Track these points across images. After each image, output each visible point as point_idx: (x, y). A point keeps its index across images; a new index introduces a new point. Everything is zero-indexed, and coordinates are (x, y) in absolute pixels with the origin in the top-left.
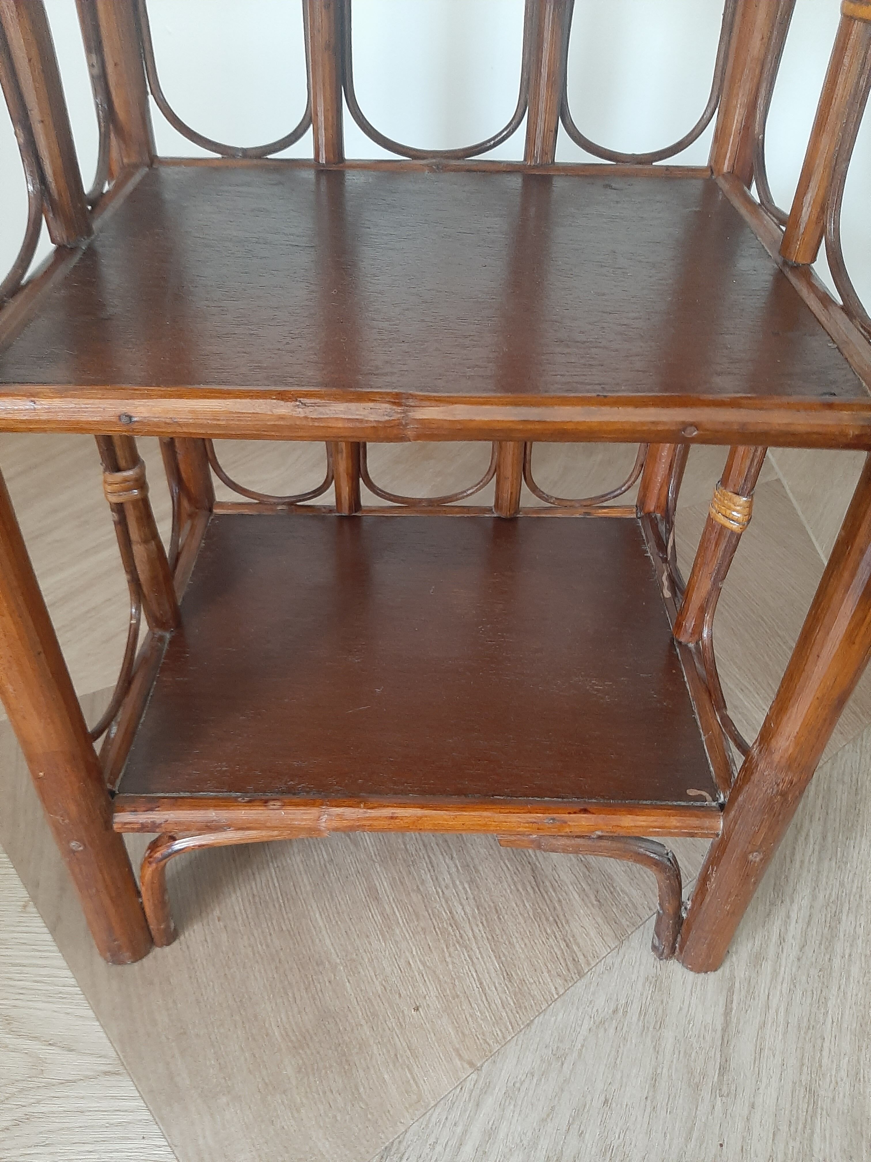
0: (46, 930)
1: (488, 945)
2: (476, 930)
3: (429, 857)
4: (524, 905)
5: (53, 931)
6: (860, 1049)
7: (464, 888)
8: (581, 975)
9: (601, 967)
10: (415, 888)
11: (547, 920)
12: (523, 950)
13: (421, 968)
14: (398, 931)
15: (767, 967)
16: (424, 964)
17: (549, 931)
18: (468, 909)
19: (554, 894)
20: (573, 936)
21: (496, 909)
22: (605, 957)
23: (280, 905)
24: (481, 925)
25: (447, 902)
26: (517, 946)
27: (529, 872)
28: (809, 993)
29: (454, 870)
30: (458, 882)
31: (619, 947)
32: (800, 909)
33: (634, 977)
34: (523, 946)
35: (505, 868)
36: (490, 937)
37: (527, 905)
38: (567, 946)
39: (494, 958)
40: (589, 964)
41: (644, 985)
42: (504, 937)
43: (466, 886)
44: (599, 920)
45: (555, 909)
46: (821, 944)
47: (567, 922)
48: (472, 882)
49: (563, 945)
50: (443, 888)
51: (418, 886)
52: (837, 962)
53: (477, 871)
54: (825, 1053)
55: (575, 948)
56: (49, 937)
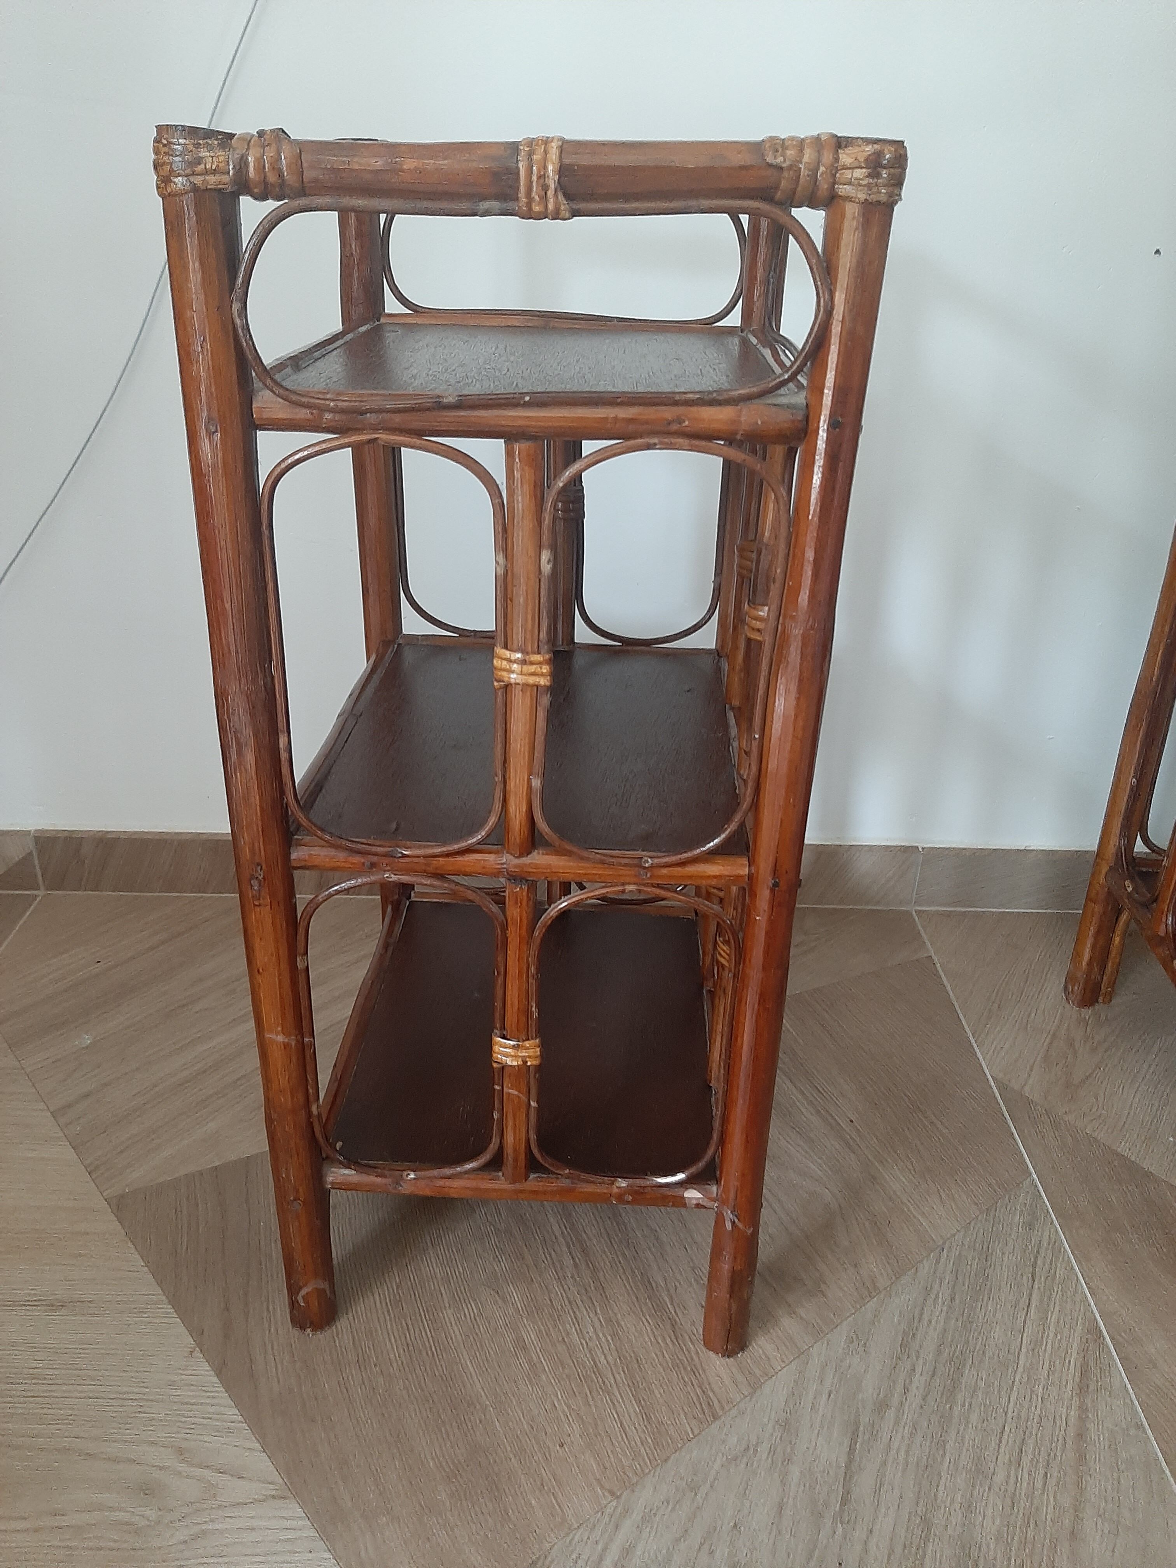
0: (212, 1373)
1: (628, 1391)
2: (617, 1376)
3: (574, 1312)
4: (664, 1356)
5: (219, 1374)
6: (973, 1486)
7: (608, 1341)
8: (716, 1417)
9: (734, 1412)
10: (560, 1339)
11: (685, 1369)
12: (661, 1395)
13: (566, 1410)
14: (544, 1377)
15: (891, 1414)
16: (569, 1407)
17: (686, 1379)
18: (610, 1358)
19: (691, 1346)
20: (709, 1384)
21: (637, 1360)
22: (739, 1403)
23: (433, 1355)
24: (622, 1373)
25: (590, 1352)
26: (656, 1392)
27: (668, 1326)
28: (929, 1437)
29: (597, 1324)
30: (601, 1335)
31: (751, 1395)
32: (925, 1363)
33: (765, 1420)
34: (662, 1391)
35: (646, 1324)
36: (631, 1384)
37: (667, 1356)
38: (703, 1392)
39: (634, 1402)
40: (722, 1408)
41: (774, 1428)
42: (644, 1384)
43: (609, 1338)
44: (734, 1370)
45: (692, 1359)
46: (942, 1394)
47: (704, 1371)
48: (614, 1335)
49: (698, 1391)
50: (588, 1340)
51: (563, 1339)
52: (957, 1410)
53: (619, 1325)
54: (941, 1488)
55: (711, 1395)
56: (215, 1379)
